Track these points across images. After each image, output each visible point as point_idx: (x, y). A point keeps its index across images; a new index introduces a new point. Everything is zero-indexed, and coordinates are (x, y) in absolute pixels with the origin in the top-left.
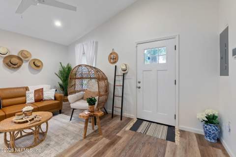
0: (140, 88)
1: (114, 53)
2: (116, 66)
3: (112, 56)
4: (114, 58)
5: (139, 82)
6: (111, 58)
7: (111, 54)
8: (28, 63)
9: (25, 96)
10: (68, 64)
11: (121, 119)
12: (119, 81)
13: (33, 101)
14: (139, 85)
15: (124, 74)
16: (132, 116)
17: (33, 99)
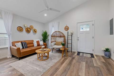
0: (78, 40)
1: (67, 27)
2: (68, 32)
3: (66, 28)
4: (67, 29)
5: (78, 38)
6: (66, 29)
7: (66, 27)
8: (32, 31)
9: (33, 43)
10: (45, 31)
11: (71, 52)
12: (70, 37)
13: (37, 45)
14: (78, 39)
15: (72, 35)
16: (75, 51)
17: (37, 44)
